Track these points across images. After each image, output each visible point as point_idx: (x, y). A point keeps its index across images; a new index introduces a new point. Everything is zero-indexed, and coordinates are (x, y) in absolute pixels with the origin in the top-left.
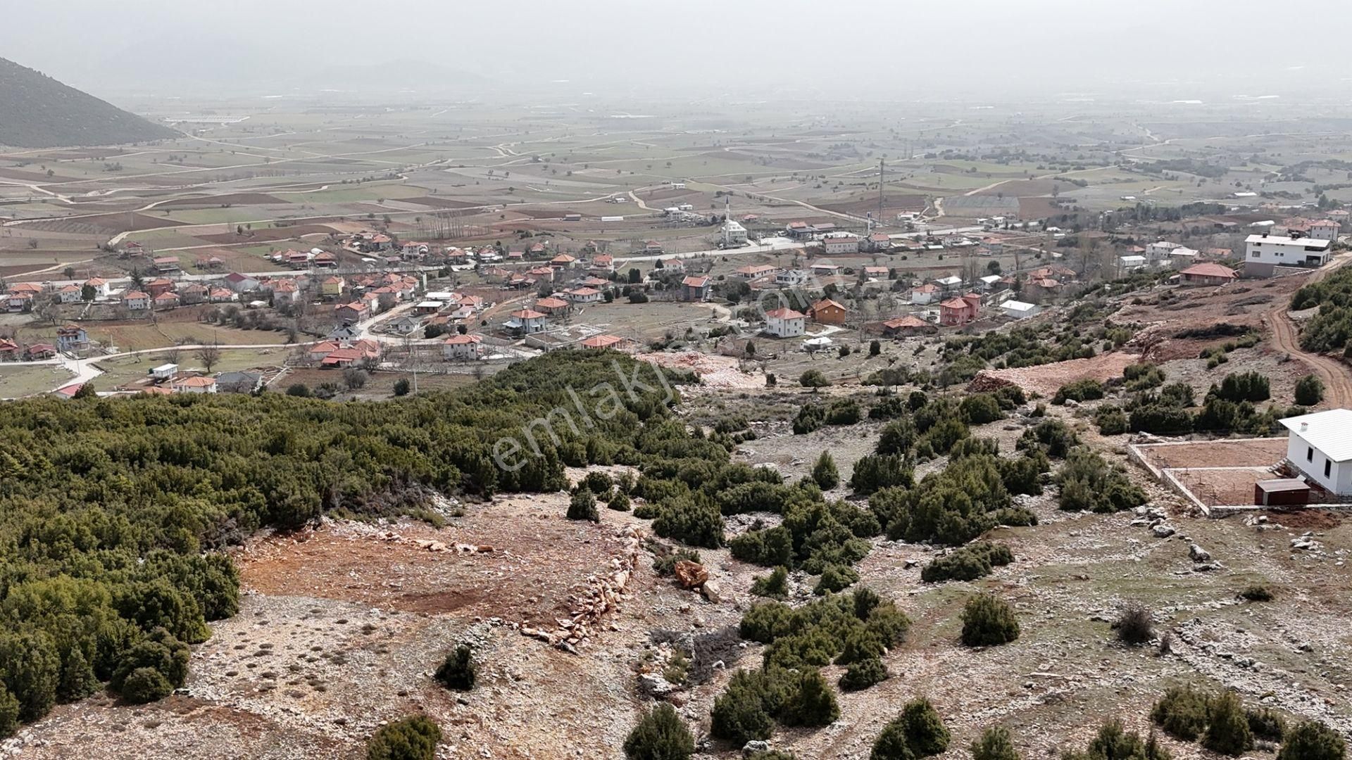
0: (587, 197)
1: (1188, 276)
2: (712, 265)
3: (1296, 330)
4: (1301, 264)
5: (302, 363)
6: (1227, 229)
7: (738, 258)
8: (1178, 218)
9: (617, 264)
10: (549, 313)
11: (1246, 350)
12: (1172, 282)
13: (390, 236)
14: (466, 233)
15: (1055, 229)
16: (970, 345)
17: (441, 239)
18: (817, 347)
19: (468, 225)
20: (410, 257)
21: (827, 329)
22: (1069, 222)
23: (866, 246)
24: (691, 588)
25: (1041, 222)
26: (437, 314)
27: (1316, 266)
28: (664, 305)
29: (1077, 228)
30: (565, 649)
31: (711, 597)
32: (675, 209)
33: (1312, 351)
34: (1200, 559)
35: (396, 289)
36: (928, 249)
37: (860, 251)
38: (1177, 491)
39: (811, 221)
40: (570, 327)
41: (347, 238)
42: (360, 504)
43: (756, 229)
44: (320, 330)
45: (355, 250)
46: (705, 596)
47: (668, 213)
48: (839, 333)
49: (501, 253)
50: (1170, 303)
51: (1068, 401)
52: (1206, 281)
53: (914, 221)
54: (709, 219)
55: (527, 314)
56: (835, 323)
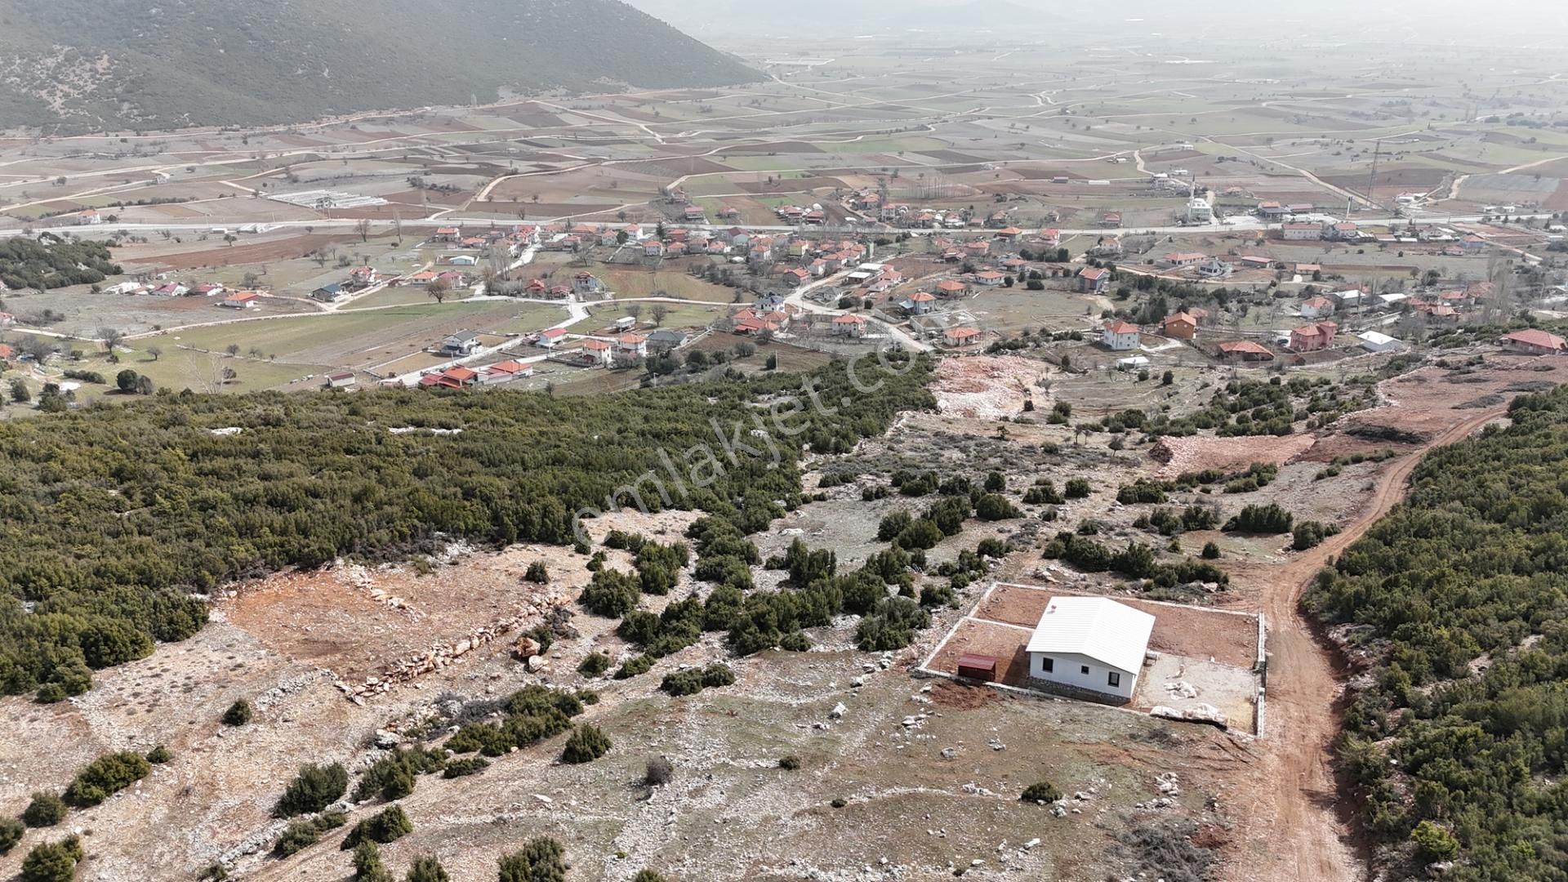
5: (723, 326)
10: (942, 294)
11: (1372, 464)
14: (953, 193)
17: (924, 199)
21: (1167, 343)
23: (1330, 232)
24: (520, 658)
26: (859, 286)
28: (1055, 295)
30: (352, 701)
32: (1167, 175)
34: (832, 716)
35: (842, 257)
36: (1399, 242)
38: (940, 641)
39: (1302, 197)
40: (954, 312)
41: (851, 193)
44: (765, 291)
45: (848, 206)
46: (527, 667)
47: (1156, 179)
49: (966, 220)
50: (1464, 373)
53: (1411, 205)
55: (919, 296)
56: (1178, 338)
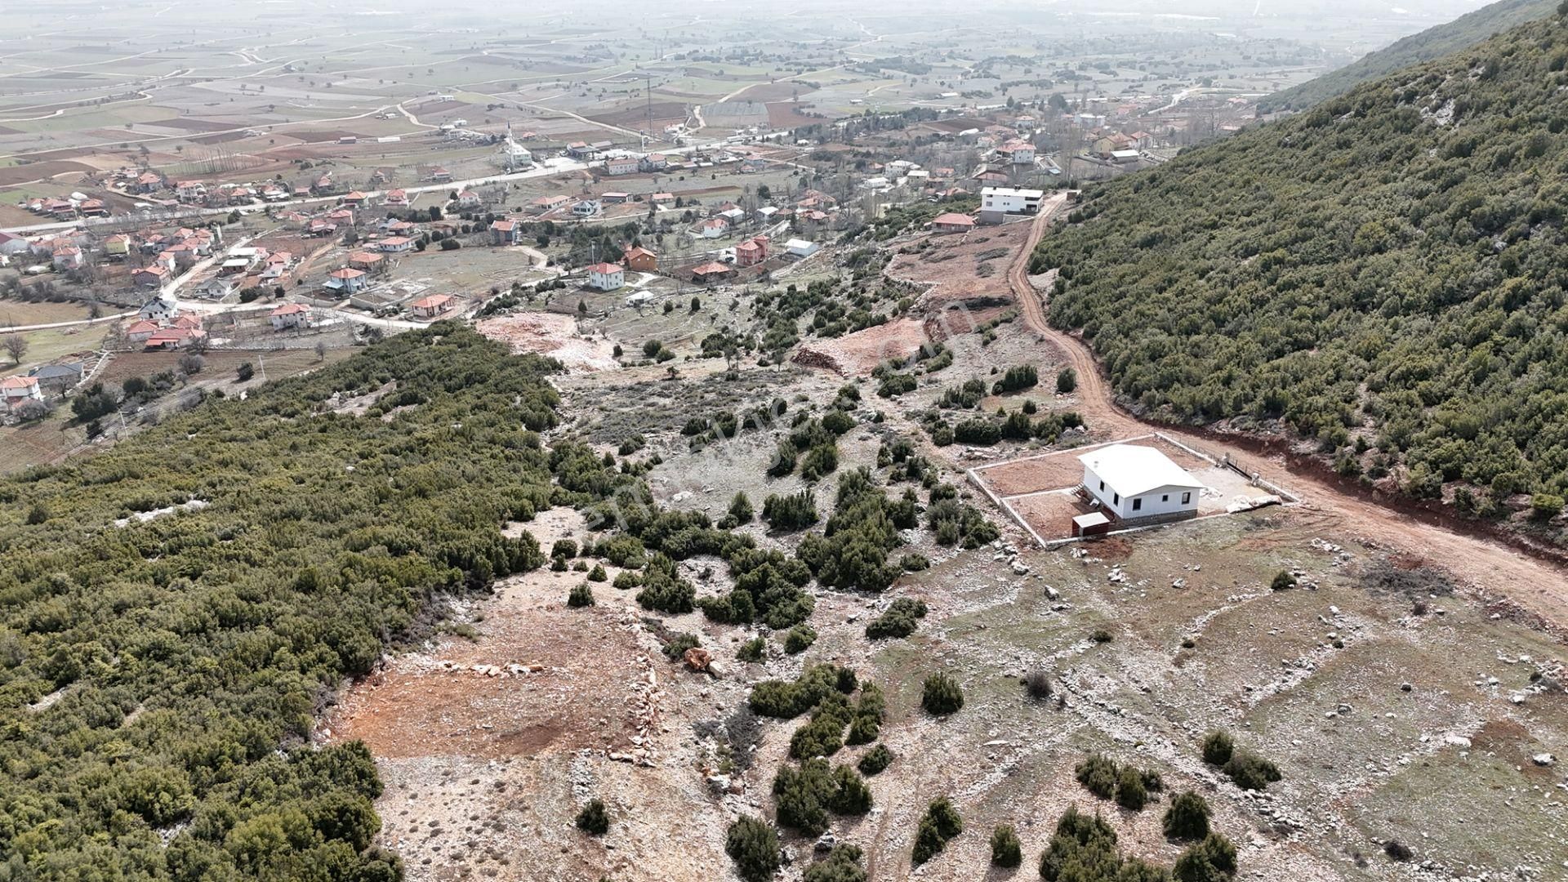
0: (355, 113)
1: (939, 225)
2: (506, 194)
3: (1038, 300)
4: (1023, 212)
5: (119, 343)
6: (942, 138)
7: (528, 184)
8: (902, 127)
9: (411, 197)
10: (365, 267)
11: (1008, 325)
12: (928, 228)
13: (156, 172)
14: (239, 164)
15: (804, 141)
16: (777, 300)
17: (212, 173)
18: (641, 301)
19: (240, 154)
20: (189, 199)
21: (642, 277)
22: (815, 133)
23: (645, 165)
24: (700, 670)
25: (790, 133)
26: (245, 273)
27: (1034, 213)
28: (477, 251)
29: (822, 141)
30: (646, 765)
31: (717, 675)
32: (452, 126)
33: (1057, 328)
34: (1053, 598)
35: (191, 246)
36: (702, 167)
37: (640, 170)
38: (1014, 521)
40: (393, 283)
41: (108, 176)
43: (541, 149)
44: (121, 299)
45: (122, 191)
46: (712, 675)
47: (444, 131)
48: (654, 281)
49: (286, 191)
50: (930, 254)
51: (894, 396)
52: (953, 230)
53: (681, 135)
54: (489, 138)
55: (346, 273)
56: (648, 270)
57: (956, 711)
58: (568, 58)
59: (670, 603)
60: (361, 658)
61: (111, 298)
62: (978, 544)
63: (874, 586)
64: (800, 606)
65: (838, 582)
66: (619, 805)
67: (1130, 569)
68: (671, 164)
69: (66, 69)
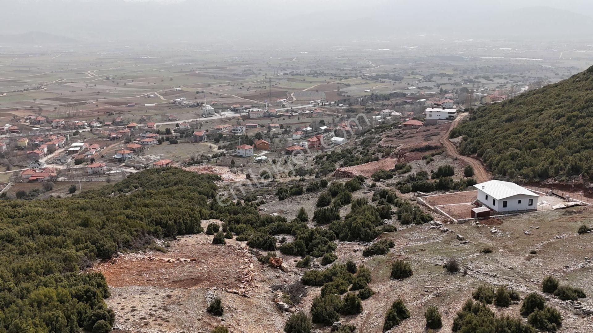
0: (136, 95)
1: (405, 125)
2: (202, 125)
3: (455, 146)
4: (447, 119)
5: (17, 180)
6: (408, 103)
7: (213, 122)
8: (389, 99)
9: (158, 126)
10: (134, 150)
11: (439, 155)
12: (400, 128)
13: (44, 117)
14: (81, 114)
15: (342, 105)
16: (326, 157)
17: (69, 117)
18: (261, 160)
19: (81, 110)
20: (57, 127)
21: (262, 152)
22: (347, 102)
23: (267, 114)
24: (276, 267)
25: (335, 102)
26: (78, 153)
27: (452, 120)
28: (185, 145)
29: (350, 104)
30: (245, 296)
31: (285, 270)
32: (179, 100)
33: (464, 155)
34: (461, 239)
35: (55, 143)
37: (264, 116)
38: (442, 214)
39: (241, 104)
40: (145, 157)
41: (22, 118)
42: (131, 246)
43: (218, 108)
44: (21, 164)
45: (28, 124)
46: (283, 270)
47: (176, 101)
48: (268, 154)
49: (101, 123)
50: (401, 137)
51: (381, 180)
52: (412, 127)
53: (284, 103)
54: (195, 104)
55: (124, 151)
56: (266, 150)
57: (408, 277)
58: (234, 74)
59: (263, 245)
60: (106, 249)
61: (16, 163)
62: (422, 222)
63: (368, 238)
64: (329, 246)
65: (350, 239)
66: (230, 307)
67: (502, 228)
68: (279, 114)
69: (9, 78)
